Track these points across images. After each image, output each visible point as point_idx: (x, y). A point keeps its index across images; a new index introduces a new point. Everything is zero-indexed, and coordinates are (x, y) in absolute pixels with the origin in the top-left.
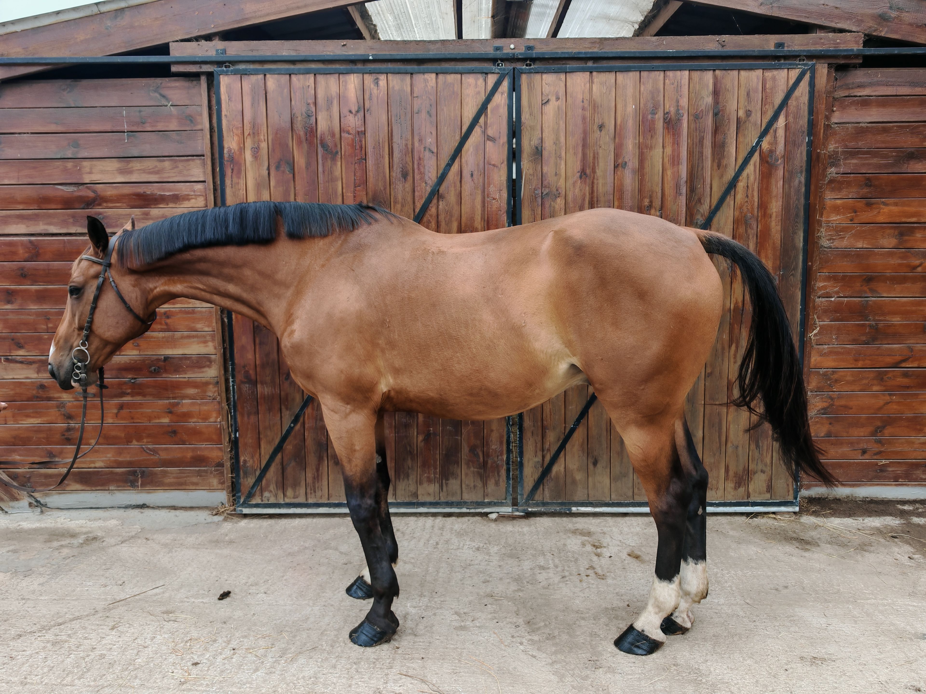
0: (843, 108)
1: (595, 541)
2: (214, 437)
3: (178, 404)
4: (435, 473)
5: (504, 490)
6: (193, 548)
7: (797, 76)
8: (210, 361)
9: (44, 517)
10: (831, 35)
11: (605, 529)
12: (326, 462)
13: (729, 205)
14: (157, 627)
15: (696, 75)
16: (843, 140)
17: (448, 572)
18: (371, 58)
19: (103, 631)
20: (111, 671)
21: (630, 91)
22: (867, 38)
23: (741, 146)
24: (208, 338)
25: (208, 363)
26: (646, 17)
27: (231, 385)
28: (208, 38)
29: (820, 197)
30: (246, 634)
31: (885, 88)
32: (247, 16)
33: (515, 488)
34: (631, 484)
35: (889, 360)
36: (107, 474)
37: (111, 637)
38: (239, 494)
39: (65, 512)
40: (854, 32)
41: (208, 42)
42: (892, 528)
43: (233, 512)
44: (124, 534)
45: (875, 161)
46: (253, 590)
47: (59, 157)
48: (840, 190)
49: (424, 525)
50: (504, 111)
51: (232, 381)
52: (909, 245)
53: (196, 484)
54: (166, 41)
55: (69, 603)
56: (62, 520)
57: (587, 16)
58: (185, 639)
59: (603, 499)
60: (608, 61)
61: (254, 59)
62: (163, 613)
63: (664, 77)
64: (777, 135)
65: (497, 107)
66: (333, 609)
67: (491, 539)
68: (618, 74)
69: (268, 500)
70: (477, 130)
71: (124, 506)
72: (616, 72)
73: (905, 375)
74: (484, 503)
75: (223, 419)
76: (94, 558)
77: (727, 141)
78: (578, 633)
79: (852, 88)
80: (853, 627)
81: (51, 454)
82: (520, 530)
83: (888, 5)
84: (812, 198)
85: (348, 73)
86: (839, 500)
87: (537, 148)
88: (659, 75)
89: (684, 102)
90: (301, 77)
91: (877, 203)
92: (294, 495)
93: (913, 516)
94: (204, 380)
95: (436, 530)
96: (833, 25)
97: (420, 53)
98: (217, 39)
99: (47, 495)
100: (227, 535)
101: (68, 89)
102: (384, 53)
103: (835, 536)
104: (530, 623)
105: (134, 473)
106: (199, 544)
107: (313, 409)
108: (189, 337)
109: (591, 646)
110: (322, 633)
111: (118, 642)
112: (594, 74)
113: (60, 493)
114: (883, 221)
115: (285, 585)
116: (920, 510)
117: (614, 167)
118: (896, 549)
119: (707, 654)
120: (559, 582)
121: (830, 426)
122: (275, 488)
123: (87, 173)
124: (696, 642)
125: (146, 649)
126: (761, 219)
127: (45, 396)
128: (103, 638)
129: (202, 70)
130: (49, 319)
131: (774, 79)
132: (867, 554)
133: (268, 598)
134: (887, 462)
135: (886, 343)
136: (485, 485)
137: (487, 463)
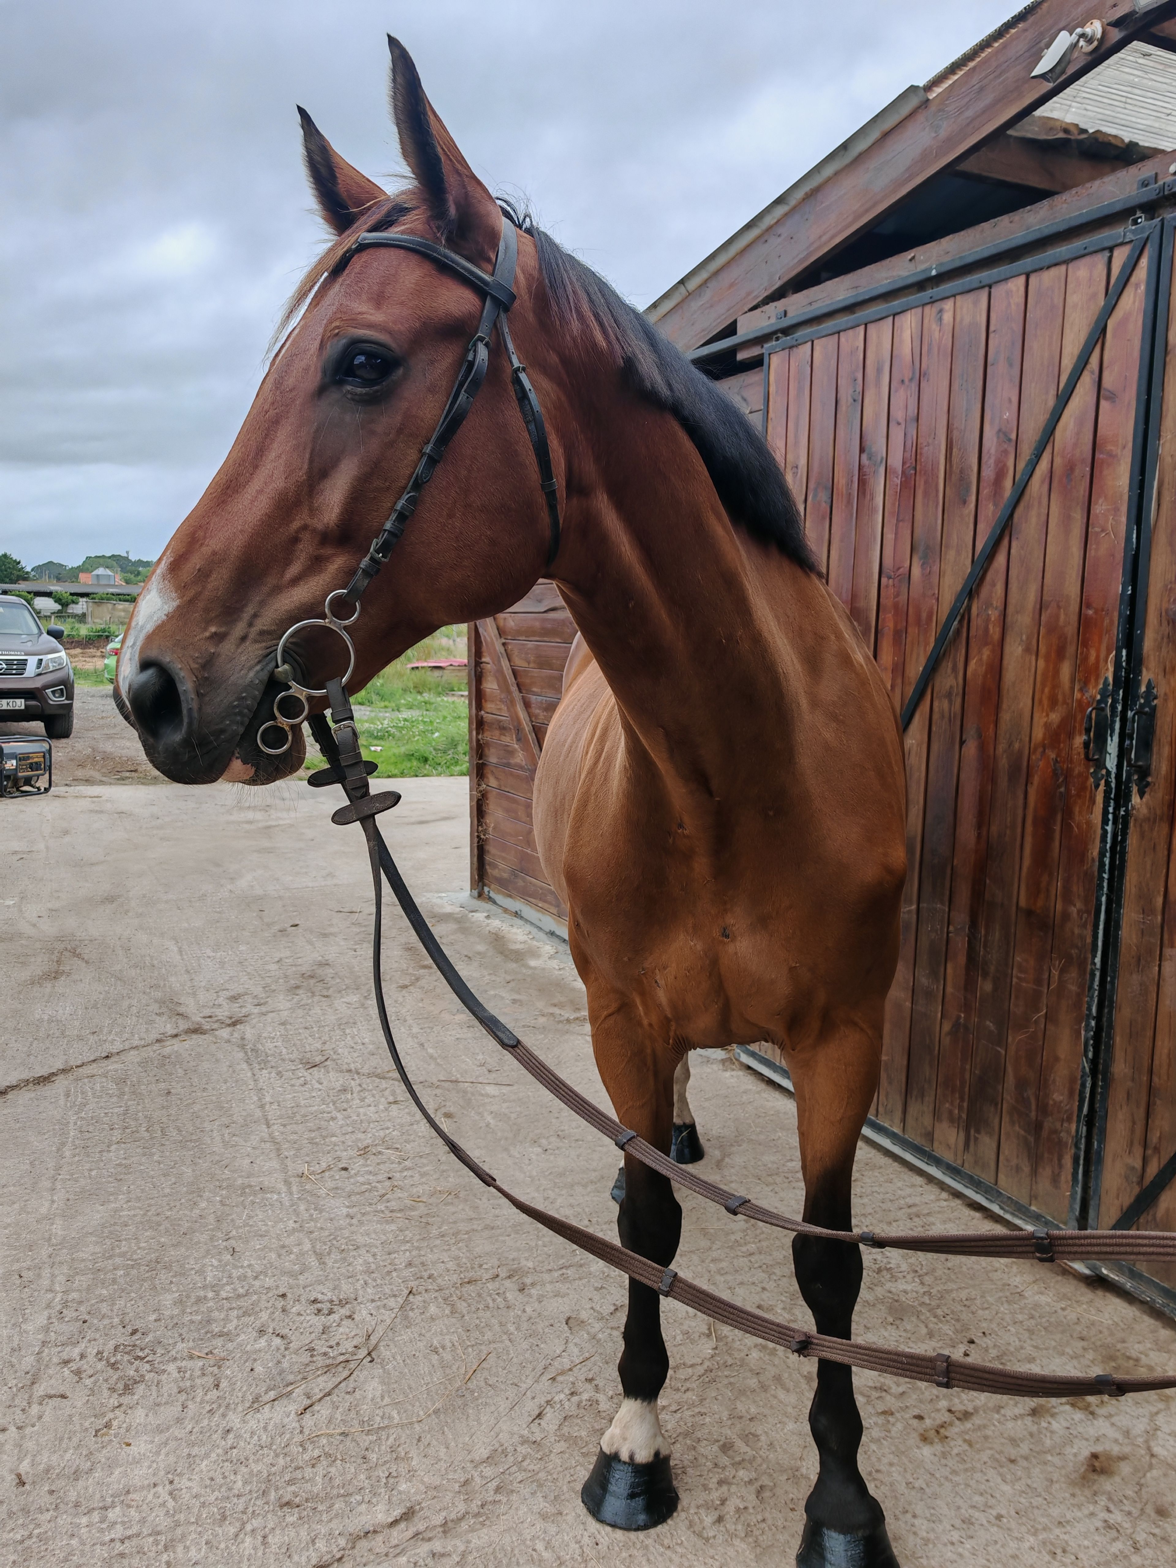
4: (960, 1108)
5: (1067, 1202)
18: (933, 274)
41: (772, 304)
50: (1136, 327)
54: (736, 315)
65: (1126, 319)
70: (1087, 381)
74: (1028, 1210)
85: (903, 311)
136: (1034, 1172)
137: (1041, 1126)
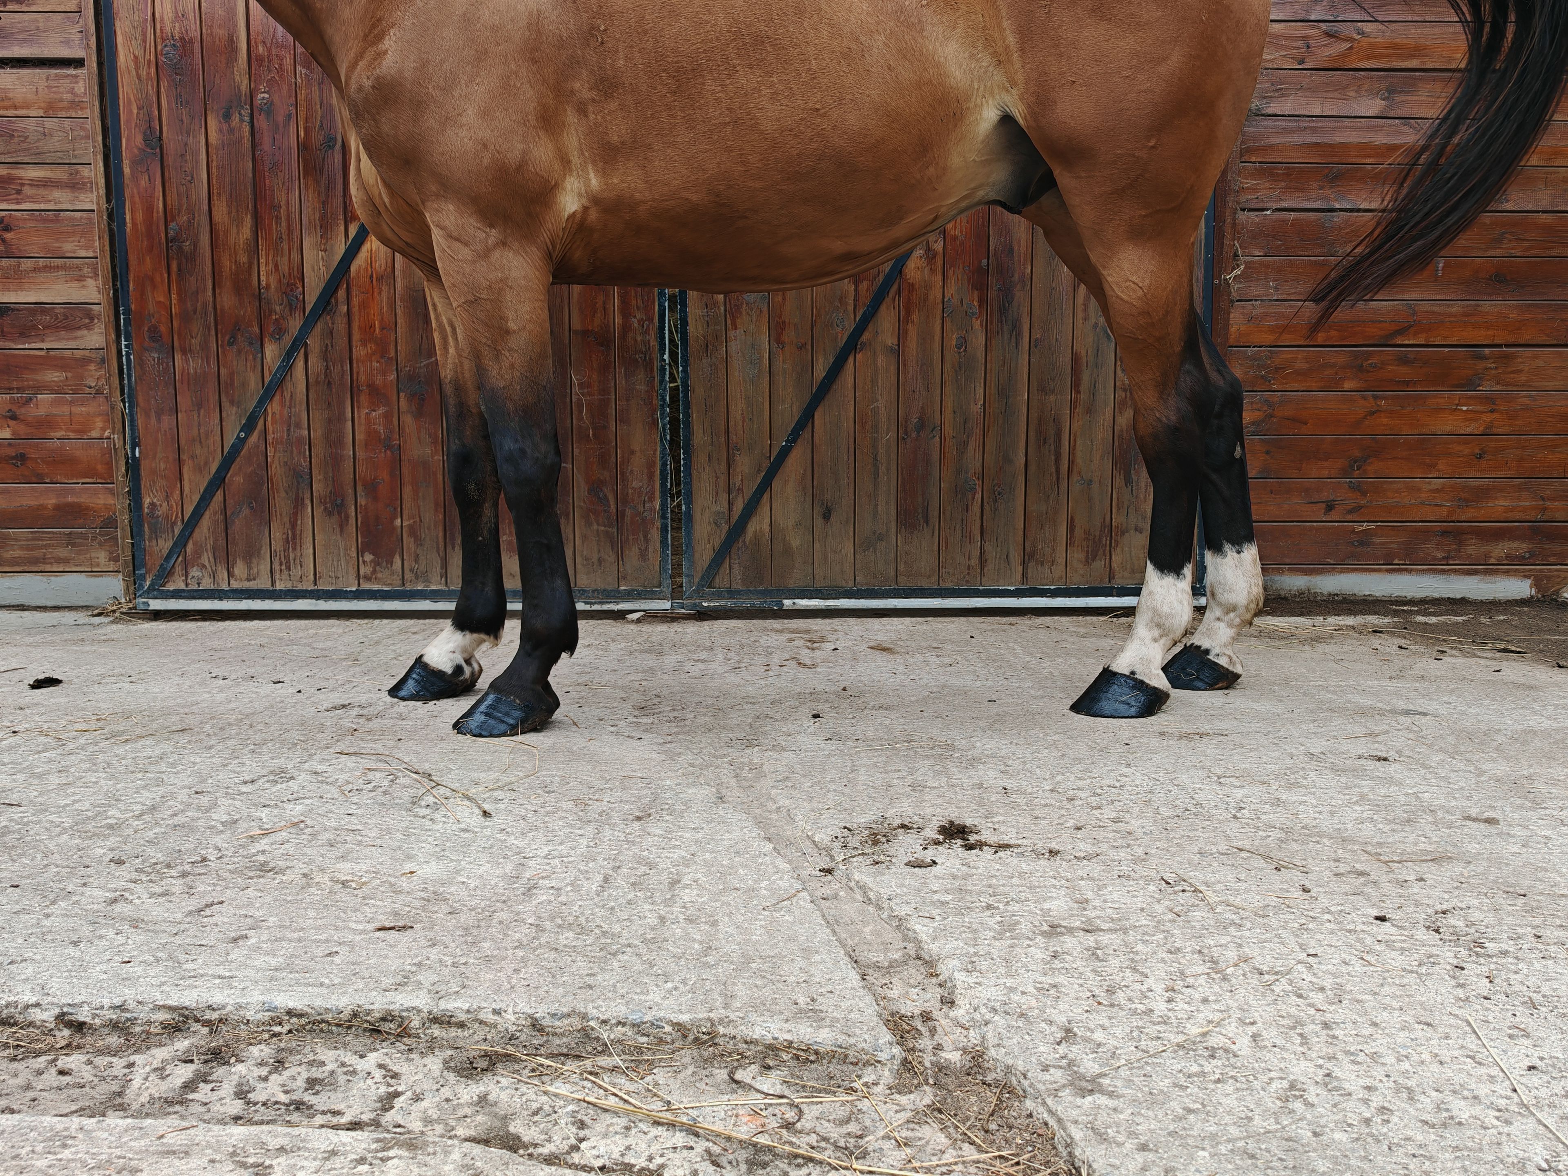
1: (815, 637)
2: (99, 468)
3: (27, 402)
5: (657, 568)
6: (29, 646)
8: (91, 316)
12: (309, 510)
24: (86, 271)
25: (87, 321)
27: (124, 354)
34: (893, 555)
35: (1373, 331)
38: (143, 571)
42: (1376, 625)
43: (133, 611)
46: (110, 680)
51: (127, 348)
52: (1405, 113)
53: (65, 560)
59: (843, 584)
69: (199, 584)
73: (1403, 360)
74: (619, 592)
75: (114, 428)
80: (1273, 705)
86: (1286, 599)
92: (249, 575)
93: (1418, 615)
94: (78, 354)
100: (106, 635)
104: (645, 708)
106: (44, 643)
107: (282, 403)
108: (47, 268)
109: (752, 727)
110: (212, 717)
114: (1357, 65)
115: (178, 676)
116: (1431, 611)
118: (1377, 642)
120: (726, 672)
121: (1267, 457)
122: (212, 560)
132: (1321, 646)
133: (133, 687)
134: (1373, 526)
136: (620, 557)
137: (623, 515)
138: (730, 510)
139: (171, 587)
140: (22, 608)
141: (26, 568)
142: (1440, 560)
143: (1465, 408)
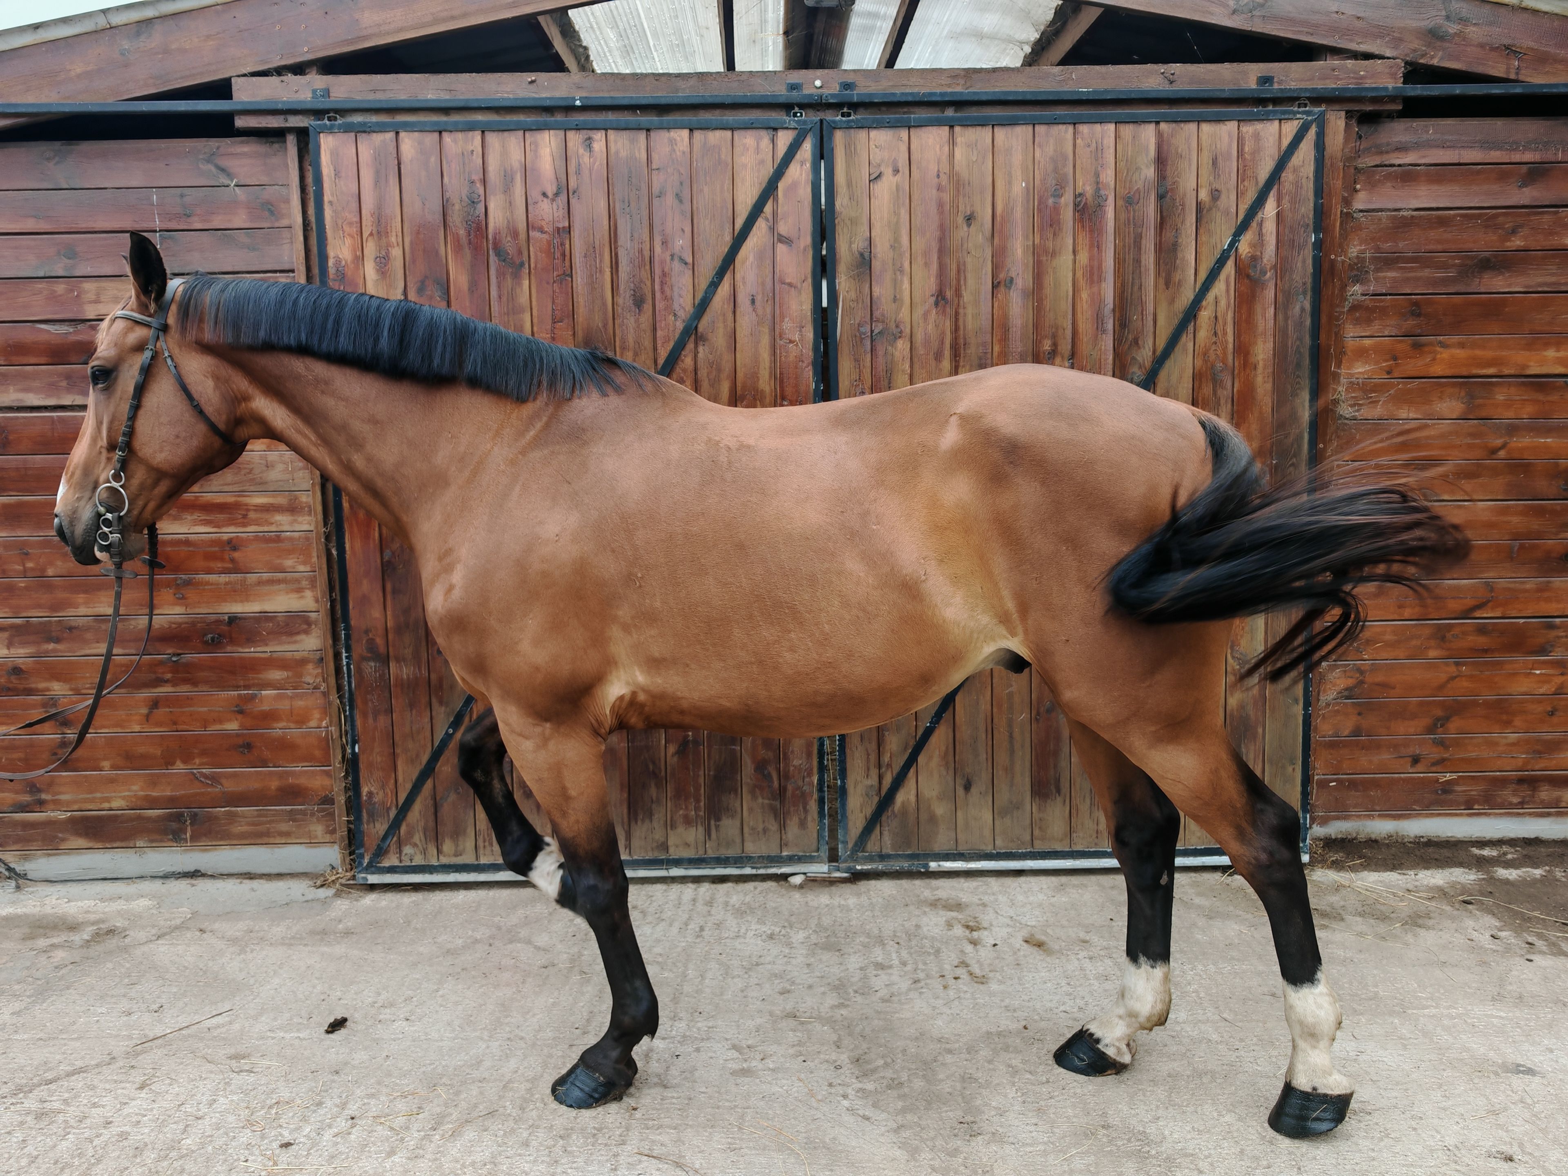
0: (1372, 185)
1: (969, 919)
2: (317, 753)
3: (253, 697)
4: (697, 809)
5: (815, 835)
6: (283, 944)
7: (1295, 132)
8: (308, 623)
9: (22, 897)
10: (1350, 63)
11: (986, 899)
13: (1185, 350)
14: (219, 1083)
15: (1127, 130)
16: (1373, 239)
17: (720, 978)
18: (578, 103)
19: (124, 1091)
20: (138, 1160)
21: (1017, 159)
22: (1409, 68)
23: (1204, 250)
24: (304, 583)
25: (305, 627)
26: (1042, 34)
27: (345, 663)
28: (299, 69)
29: (1336, 334)
30: (373, 1090)
31: (1441, 152)
32: (365, 33)
33: (833, 832)
34: (1028, 822)
35: (1454, 605)
36: (131, 819)
37: (139, 1102)
38: (362, 851)
39: (59, 887)
40: (1388, 58)
41: (299, 77)
42: (1463, 886)
43: (351, 882)
44: (162, 923)
45: (1426, 273)
46: (386, 1014)
47: (41, 274)
48: (1369, 321)
49: (680, 898)
50: (805, 193)
51: (347, 657)
52: (1484, 414)
53: (287, 834)
54: (226, 76)
55: (65, 1045)
56: (54, 901)
57: (945, 33)
58: (268, 1102)
59: (983, 847)
60: (980, 108)
61: (378, 106)
62: (230, 1058)
63: (1074, 134)
64: (1264, 231)
65: (794, 186)
66: (524, 1046)
67: (793, 919)
68: (996, 129)
69: (411, 860)
70: (761, 226)
71: (161, 874)
72: (993, 126)
73: (1482, 630)
74: (781, 857)
75: (331, 722)
76: (110, 965)
77: (1180, 241)
78: (941, 1076)
79: (1387, 152)
80: (1400, 1055)
81: (33, 787)
82: (843, 902)
83: (1444, 13)
84: (1323, 336)
85: (540, 128)
86: (1376, 841)
87: (862, 255)
88: (1066, 132)
89: (1108, 176)
90: (460, 136)
91: (1431, 344)
92: (456, 851)
93: (1499, 866)
94: (297, 655)
95: (700, 907)
96: (1353, 46)
97: (662, 95)
98: (314, 72)
99: (26, 858)
100: (340, 921)
101: (57, 159)
102: (601, 95)
103: (1369, 903)
104: (861, 1061)
105: (179, 817)
106: (293, 938)
108: (271, 582)
109: (963, 1098)
110: (505, 1087)
111: (152, 1110)
112: (957, 129)
113: (49, 855)
114: (1440, 373)
115: (441, 1006)
116: (1509, 856)
117: (993, 287)
118: (1470, 923)
119: (1157, 1107)
120: (910, 990)
121: (1359, 718)
122: (423, 838)
123: (90, 302)
124: (1140, 1087)
125: (200, 1121)
126: (1239, 373)
127: (21, 687)
128: (125, 1104)
129: (288, 125)
130: (27, 554)
131: (1257, 136)
132: (1422, 932)
133: (412, 1028)
134: (1455, 776)
135: (1448, 577)
136: (783, 827)
137: (785, 789)
138: (880, 783)
139: (386, 863)
140: (250, 876)
141: (252, 842)
142: (1516, 804)
143: (1538, 672)
